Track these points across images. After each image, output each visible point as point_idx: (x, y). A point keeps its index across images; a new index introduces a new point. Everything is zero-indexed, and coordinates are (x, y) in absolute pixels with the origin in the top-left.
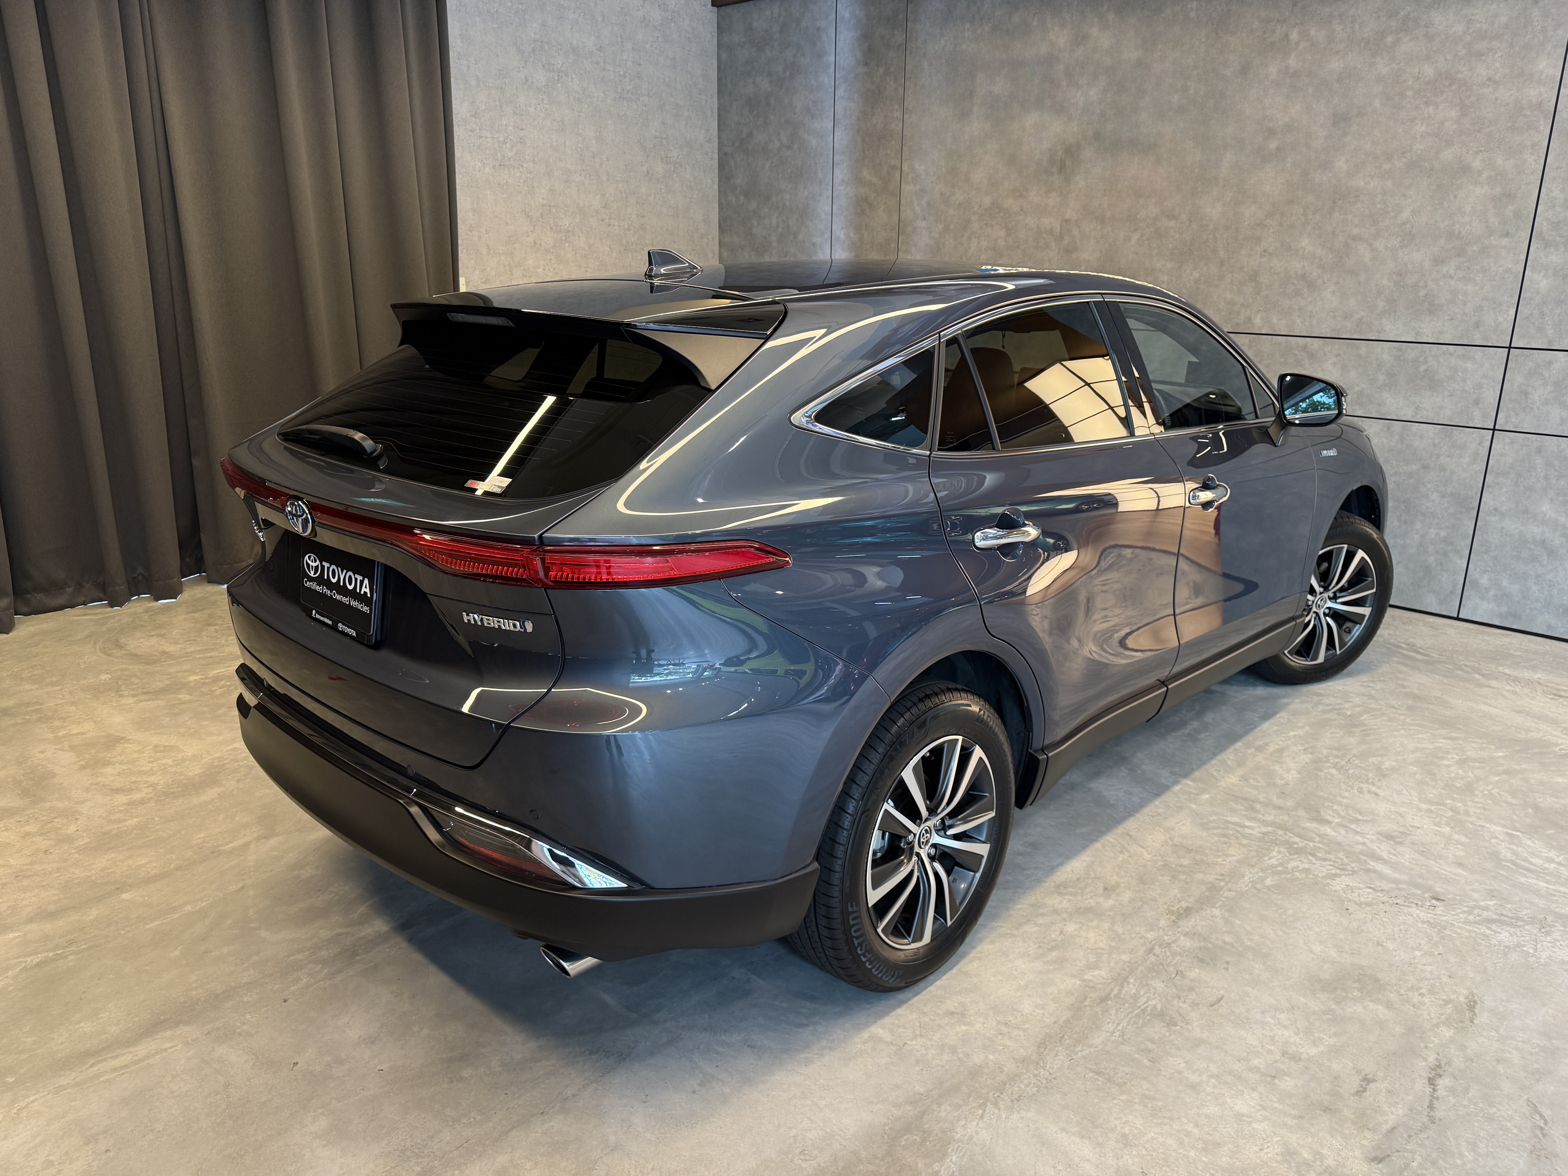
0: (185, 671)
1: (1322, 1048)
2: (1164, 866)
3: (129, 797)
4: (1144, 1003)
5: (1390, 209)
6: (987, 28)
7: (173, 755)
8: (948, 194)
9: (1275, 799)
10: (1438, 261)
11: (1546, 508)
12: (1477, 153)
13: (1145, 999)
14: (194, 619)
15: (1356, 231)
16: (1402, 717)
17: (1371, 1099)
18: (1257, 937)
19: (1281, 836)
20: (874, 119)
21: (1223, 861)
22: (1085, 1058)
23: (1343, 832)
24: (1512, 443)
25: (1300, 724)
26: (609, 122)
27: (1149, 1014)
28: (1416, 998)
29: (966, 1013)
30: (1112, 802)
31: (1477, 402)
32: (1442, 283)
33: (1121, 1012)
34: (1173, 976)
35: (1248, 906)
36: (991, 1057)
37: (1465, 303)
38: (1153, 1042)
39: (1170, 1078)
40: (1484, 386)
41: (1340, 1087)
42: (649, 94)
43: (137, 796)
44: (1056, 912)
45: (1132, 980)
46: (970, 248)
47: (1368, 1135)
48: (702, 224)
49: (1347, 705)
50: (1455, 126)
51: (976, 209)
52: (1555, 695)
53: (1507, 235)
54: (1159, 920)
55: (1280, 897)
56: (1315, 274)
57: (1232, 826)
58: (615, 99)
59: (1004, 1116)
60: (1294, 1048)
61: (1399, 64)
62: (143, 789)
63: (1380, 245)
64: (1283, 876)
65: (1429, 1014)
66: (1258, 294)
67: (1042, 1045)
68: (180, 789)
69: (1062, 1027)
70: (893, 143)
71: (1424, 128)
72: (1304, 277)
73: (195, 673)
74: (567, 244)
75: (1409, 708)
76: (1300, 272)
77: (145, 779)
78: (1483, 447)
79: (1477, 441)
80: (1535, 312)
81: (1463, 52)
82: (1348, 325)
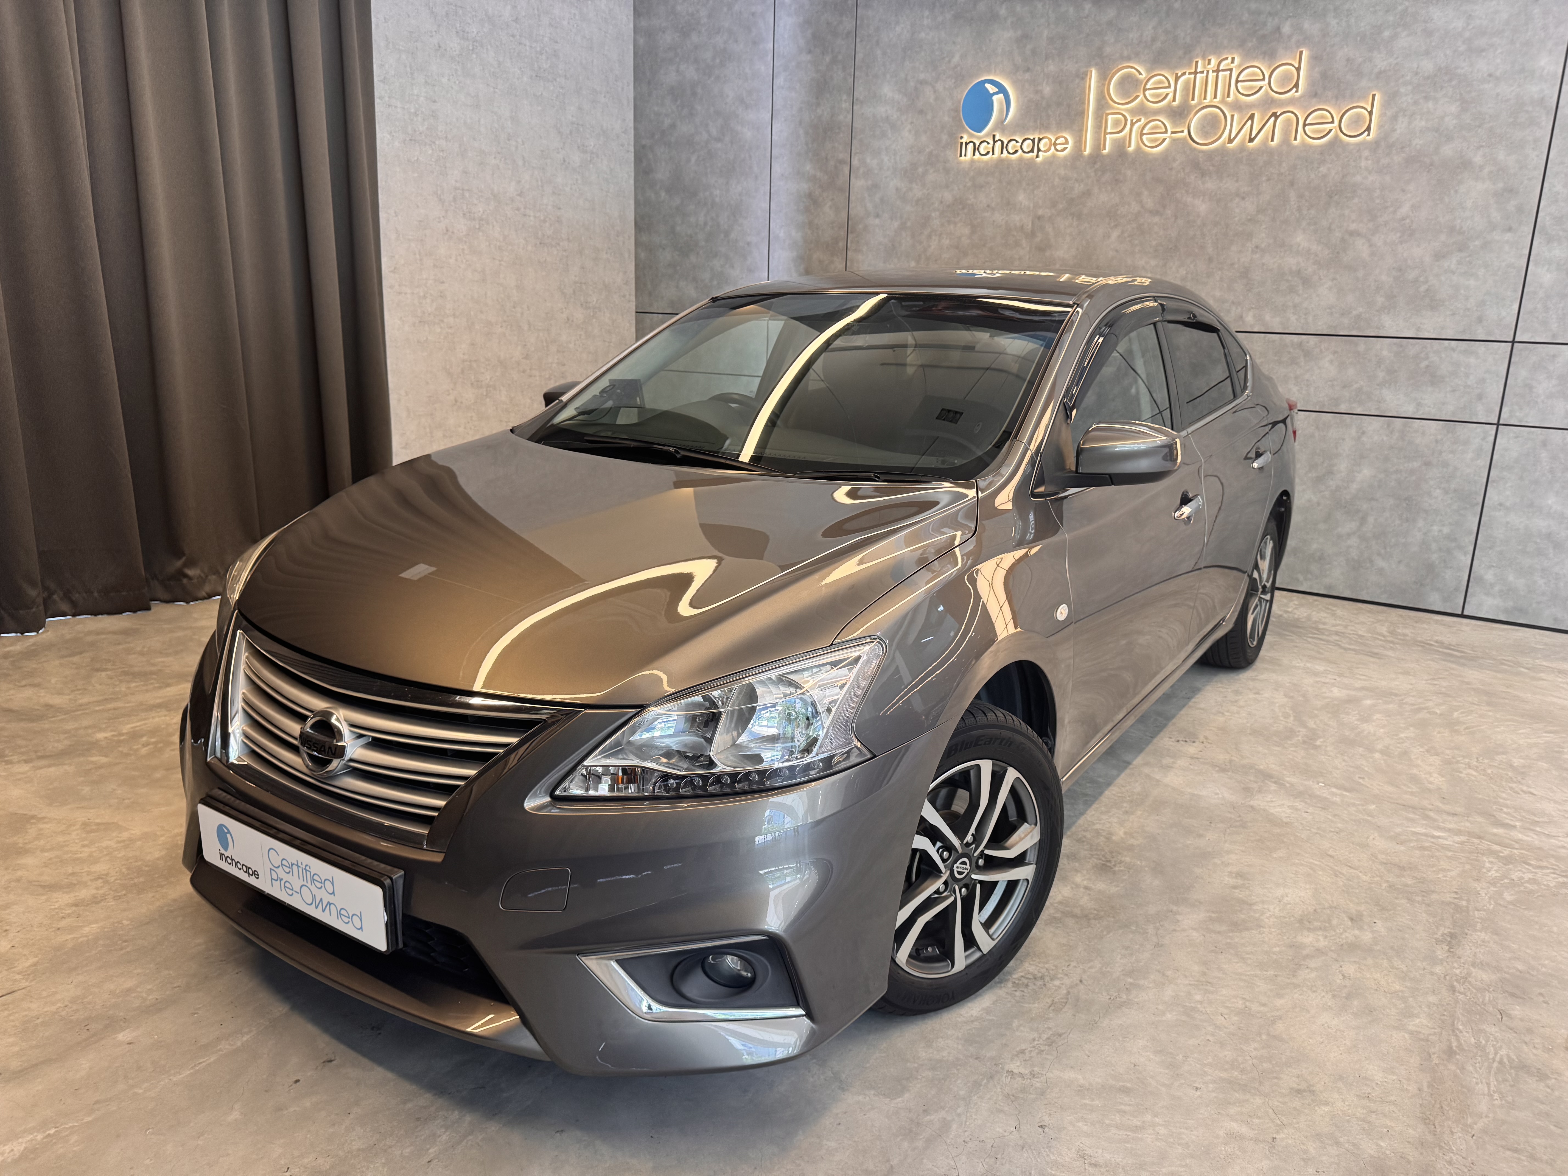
0: (86, 728)
2: (1390, 887)
3: (72, 895)
4: (1496, 1054)
5: (1389, 204)
6: (948, 16)
7: (114, 835)
8: (904, 190)
9: (1440, 805)
10: (1439, 256)
11: (1552, 501)
12: (1478, 148)
13: (1492, 1048)
14: (74, 664)
15: (1353, 227)
16: (1491, 714)
18: (1546, 962)
19: (1478, 844)
20: (819, 111)
21: (1445, 876)
22: (1485, 1131)
23: (1535, 837)
24: (1517, 437)
25: (1402, 725)
26: (525, 102)
27: (1511, 1068)
29: (1311, 1088)
30: (1285, 820)
31: (1480, 397)
32: (1443, 278)
33: (1480, 1069)
34: (1500, 1017)
35: (1509, 926)
36: (1382, 1144)
37: (1467, 299)
40: (1488, 381)
42: (565, 76)
43: (84, 893)
44: (1320, 952)
45: (1461, 1027)
46: (930, 246)
48: (618, 221)
49: (1430, 704)
50: (1455, 122)
51: (936, 205)
53: (1510, 229)
54: (1434, 952)
55: (1531, 913)
56: (1310, 270)
57: (1423, 837)
58: (531, 77)
61: (1397, 58)
62: (89, 883)
63: (1378, 240)
64: (1517, 889)
66: (1249, 290)
67: (1425, 1120)
68: (142, 879)
69: (1432, 1094)
70: (841, 135)
71: (1423, 123)
72: (1299, 272)
73: (101, 730)
75: (1489, 704)
76: (1294, 268)
77: (86, 869)
78: (1487, 442)
79: (1481, 436)
80: (1539, 306)
81: (1462, 48)
82: (1346, 321)
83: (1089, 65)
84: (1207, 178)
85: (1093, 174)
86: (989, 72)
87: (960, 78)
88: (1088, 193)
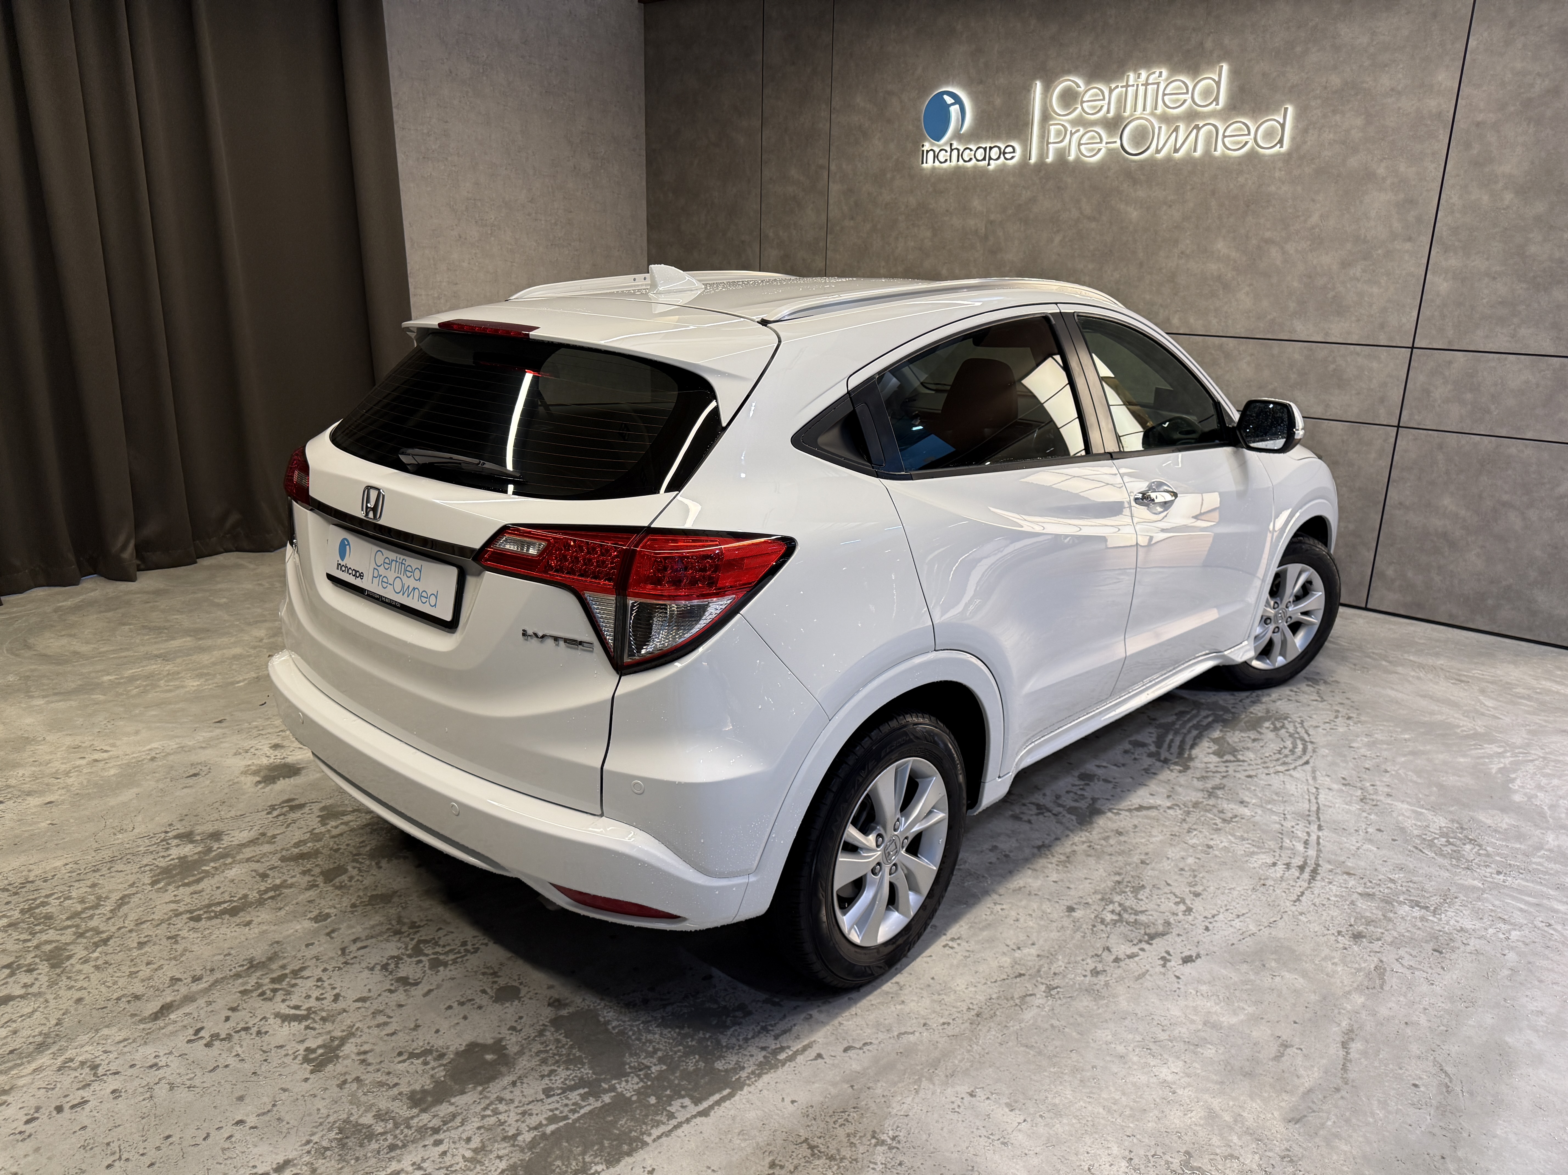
0: (98, 672)
1: (1242, 1017)
5: (1300, 213)
6: (912, 30)
8: (876, 194)
10: (1345, 264)
11: (1447, 502)
12: (1381, 161)
15: (1268, 234)
17: (1288, 1063)
22: (1016, 1032)
24: (1415, 439)
26: (535, 116)
28: (1329, 967)
31: (1382, 400)
32: (1349, 286)
34: (1101, 952)
37: (1371, 306)
38: (1081, 1016)
39: (1098, 1050)
40: (1389, 385)
41: (1259, 1052)
42: (575, 89)
47: (1285, 1097)
48: (630, 221)
50: (1361, 134)
51: (903, 209)
52: (1456, 680)
53: (1410, 239)
56: (1230, 275)
58: (541, 93)
59: (939, 1091)
60: (1215, 1017)
61: (1307, 73)
63: (1290, 248)
65: (1342, 982)
66: (1176, 294)
67: (974, 1022)
68: (95, 791)
69: (994, 1004)
70: (821, 142)
71: (1331, 136)
72: (1219, 278)
73: (108, 674)
74: (493, 239)
76: (1215, 274)
78: (1389, 443)
79: (1382, 438)
80: (1436, 313)
81: (1367, 63)
82: (1262, 325)
83: (1034, 78)
84: (1138, 187)
85: (1038, 181)
86: (947, 83)
87: (924, 90)
88: (1033, 200)
